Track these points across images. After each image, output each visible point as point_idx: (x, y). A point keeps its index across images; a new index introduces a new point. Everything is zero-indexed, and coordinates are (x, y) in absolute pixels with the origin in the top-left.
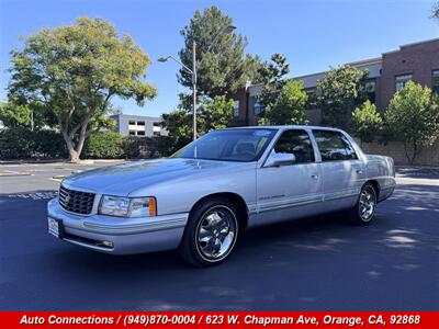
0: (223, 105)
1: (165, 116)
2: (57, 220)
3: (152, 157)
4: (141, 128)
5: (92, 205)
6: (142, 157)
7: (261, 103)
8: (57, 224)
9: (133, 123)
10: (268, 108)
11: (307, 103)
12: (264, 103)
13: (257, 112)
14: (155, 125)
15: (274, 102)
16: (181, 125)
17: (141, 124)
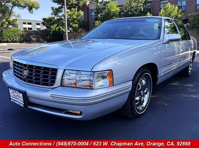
0: (76, 13)
1: (44, 19)
2: (20, 92)
3: (38, 41)
4: (30, 26)
5: (55, 78)
6: (33, 42)
7: (95, 13)
8: (21, 95)
9: (25, 24)
10: (99, 16)
11: (120, 13)
12: (97, 13)
13: (93, 18)
14: (38, 24)
15: (102, 12)
16: (53, 24)
17: (30, 24)
